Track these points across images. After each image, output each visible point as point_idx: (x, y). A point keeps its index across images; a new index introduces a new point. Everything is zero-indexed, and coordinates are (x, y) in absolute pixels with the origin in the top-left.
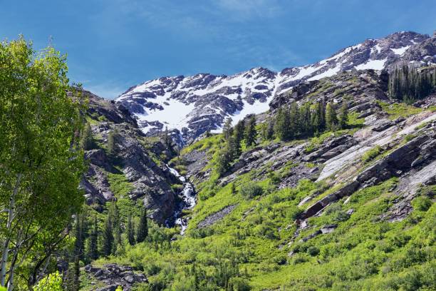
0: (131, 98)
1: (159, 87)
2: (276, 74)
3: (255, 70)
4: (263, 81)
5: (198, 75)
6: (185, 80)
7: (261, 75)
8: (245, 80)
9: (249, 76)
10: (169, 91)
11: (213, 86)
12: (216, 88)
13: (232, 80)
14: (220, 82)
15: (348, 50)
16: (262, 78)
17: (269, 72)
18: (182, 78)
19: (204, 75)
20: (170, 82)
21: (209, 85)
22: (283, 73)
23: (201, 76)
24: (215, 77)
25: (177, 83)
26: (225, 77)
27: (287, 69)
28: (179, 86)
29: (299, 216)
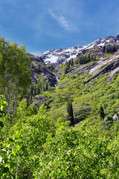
0: (42, 56)
2: (78, 48)
3: (72, 47)
7: (74, 48)
8: (70, 50)
10: (52, 53)
13: (67, 50)
14: (64, 51)
15: (95, 41)
16: (75, 49)
17: (76, 47)
18: (55, 50)
19: (60, 49)
20: (52, 51)
21: (61, 51)
22: (80, 48)
23: (59, 49)
24: (63, 49)
25: (54, 51)
26: (65, 49)
27: (80, 46)
28: (54, 52)
29: (85, 83)
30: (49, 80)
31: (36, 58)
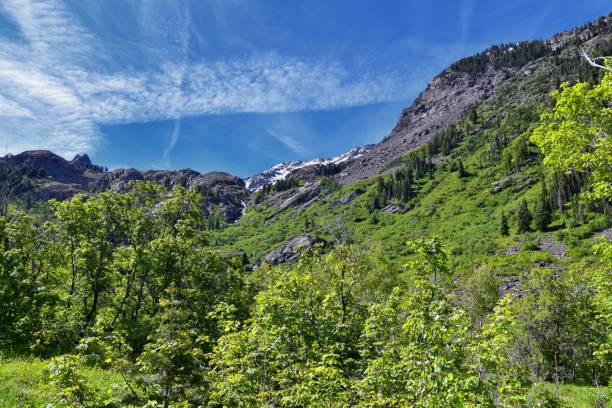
29: (267, 219)
30: (229, 213)
31: (230, 179)
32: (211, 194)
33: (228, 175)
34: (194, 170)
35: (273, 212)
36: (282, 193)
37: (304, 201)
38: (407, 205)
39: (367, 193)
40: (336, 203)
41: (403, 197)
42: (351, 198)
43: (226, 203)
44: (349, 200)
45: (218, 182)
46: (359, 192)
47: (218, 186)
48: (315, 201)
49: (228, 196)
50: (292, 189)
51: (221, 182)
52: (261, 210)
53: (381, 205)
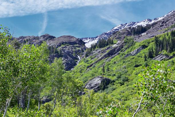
0: (112, 31)
1: (120, 27)
2: (152, 20)
3: (146, 20)
4: (148, 23)
5: (131, 23)
6: (127, 24)
7: (148, 21)
8: (143, 23)
9: (145, 22)
10: (123, 28)
11: (135, 25)
12: (136, 26)
13: (140, 23)
14: (137, 24)
15: (172, 11)
16: (148, 22)
17: (150, 20)
18: (126, 24)
19: (132, 22)
20: (123, 25)
21: (134, 25)
22: (154, 20)
23: (132, 23)
24: (135, 23)
25: (125, 25)
26: (138, 22)
27: (155, 18)
28: (126, 26)
29: (88, 67)
30: (67, 64)
31: (73, 40)
32: (57, 52)
33: (72, 37)
34: (51, 35)
35: (93, 62)
36: (102, 49)
37: (112, 55)
38: (171, 55)
39: (148, 48)
40: (128, 55)
41: (169, 49)
42: (138, 51)
43: (66, 57)
44: (137, 53)
45: (63, 43)
46: (144, 47)
47: (63, 46)
48: (118, 54)
49: (68, 53)
50: (108, 46)
51: (66, 43)
52: (88, 61)
53: (154, 55)
